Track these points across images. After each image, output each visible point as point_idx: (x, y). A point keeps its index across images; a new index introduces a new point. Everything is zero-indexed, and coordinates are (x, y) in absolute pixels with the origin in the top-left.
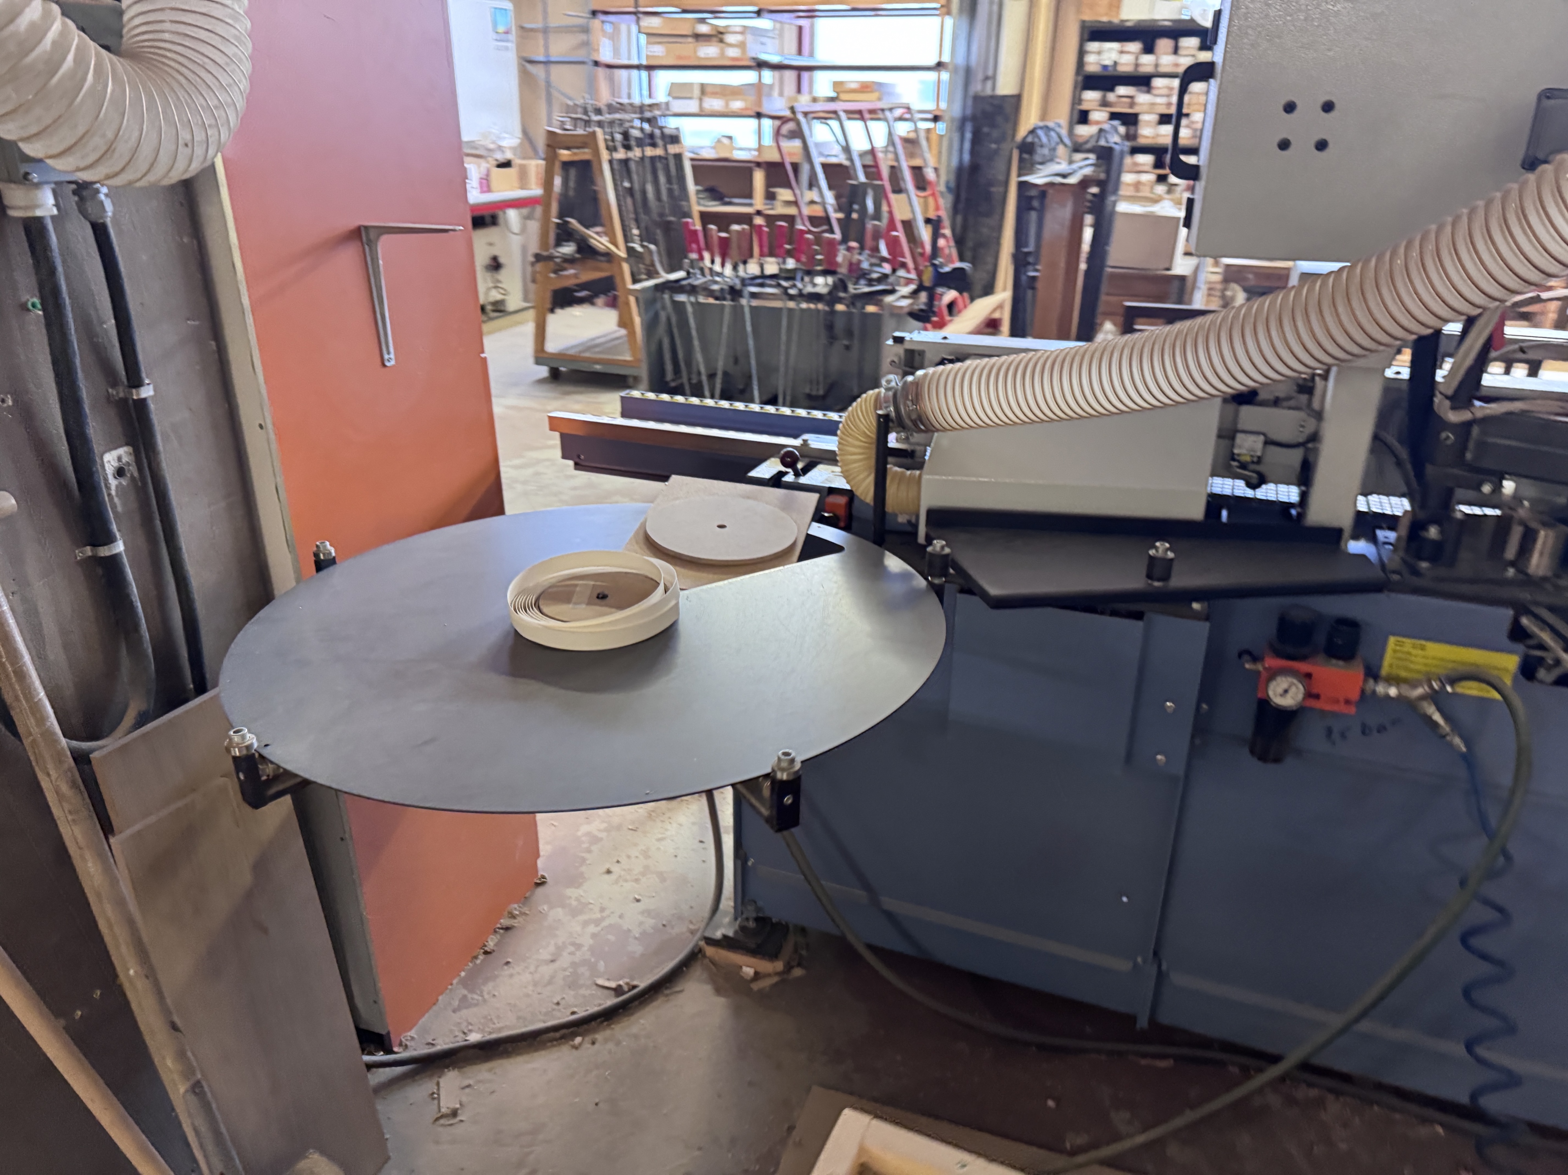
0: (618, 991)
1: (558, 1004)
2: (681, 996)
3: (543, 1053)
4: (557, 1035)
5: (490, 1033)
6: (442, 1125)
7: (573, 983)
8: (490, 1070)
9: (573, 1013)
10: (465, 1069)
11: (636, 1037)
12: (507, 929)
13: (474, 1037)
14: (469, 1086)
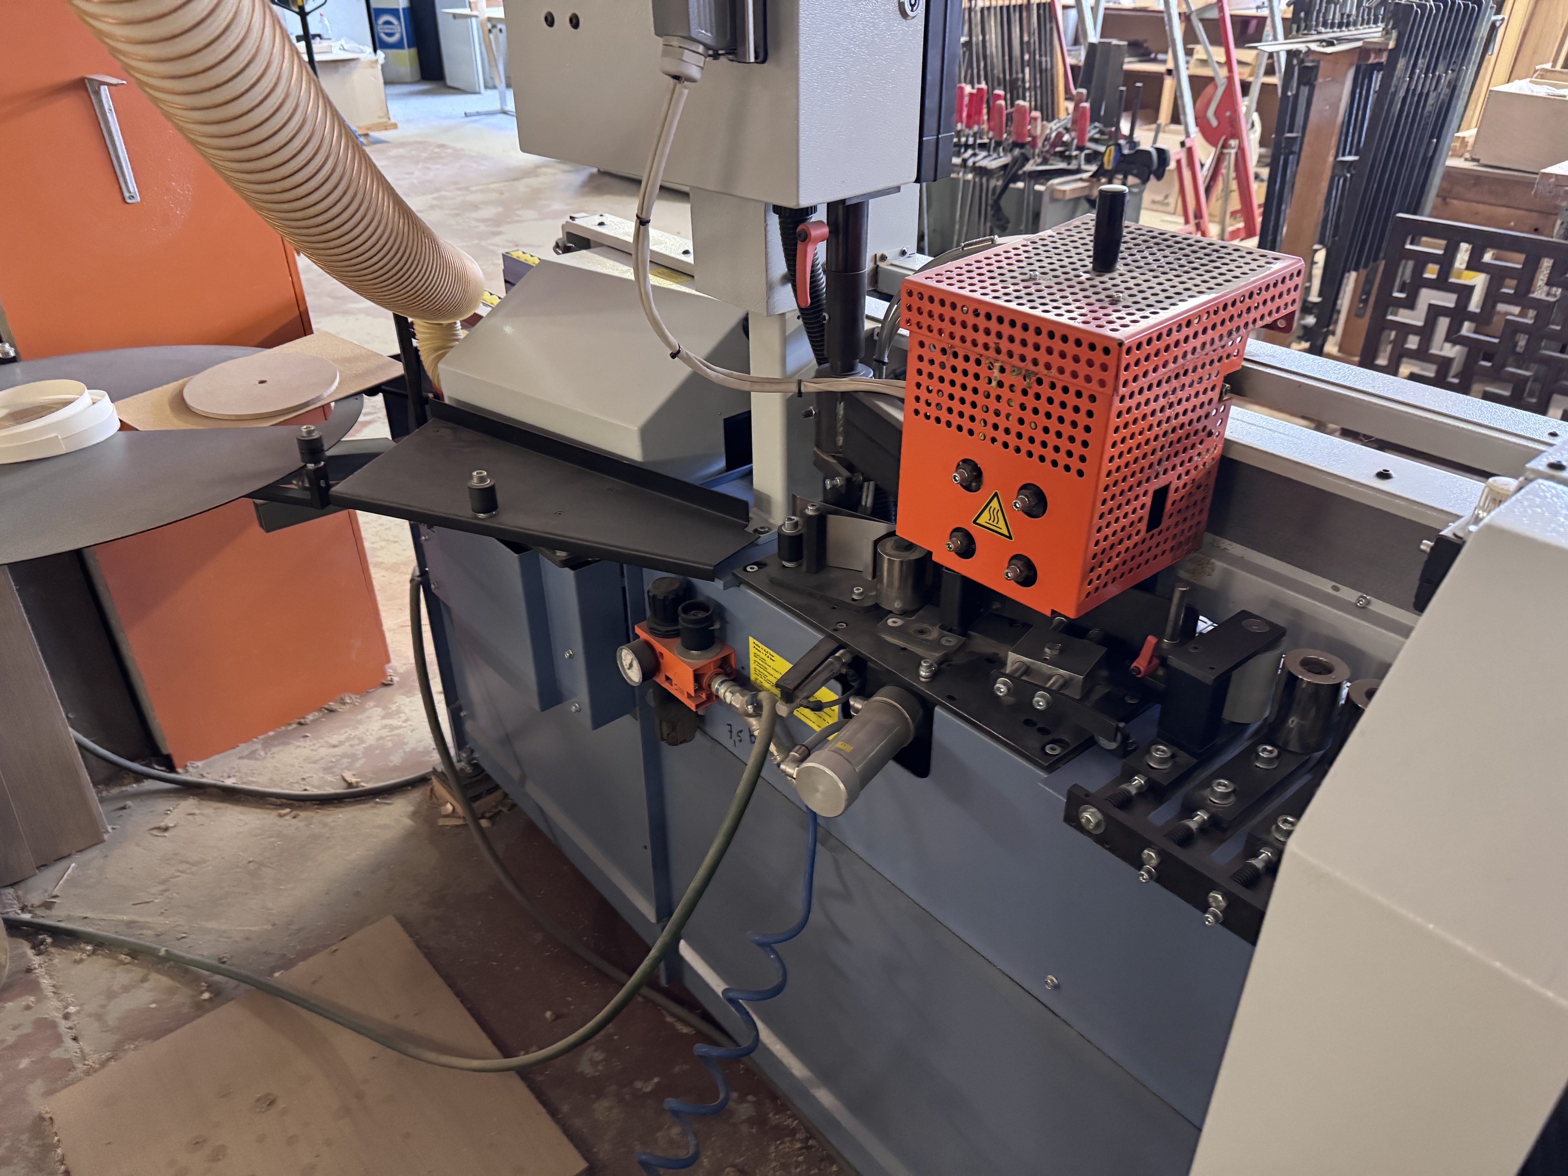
0: (350, 785)
1: (304, 779)
2: (387, 807)
3: (258, 811)
4: (278, 801)
5: (244, 783)
6: (153, 835)
7: (328, 770)
8: (216, 809)
9: (305, 790)
10: (204, 802)
11: (325, 825)
12: (331, 711)
13: (229, 782)
14: (193, 814)
